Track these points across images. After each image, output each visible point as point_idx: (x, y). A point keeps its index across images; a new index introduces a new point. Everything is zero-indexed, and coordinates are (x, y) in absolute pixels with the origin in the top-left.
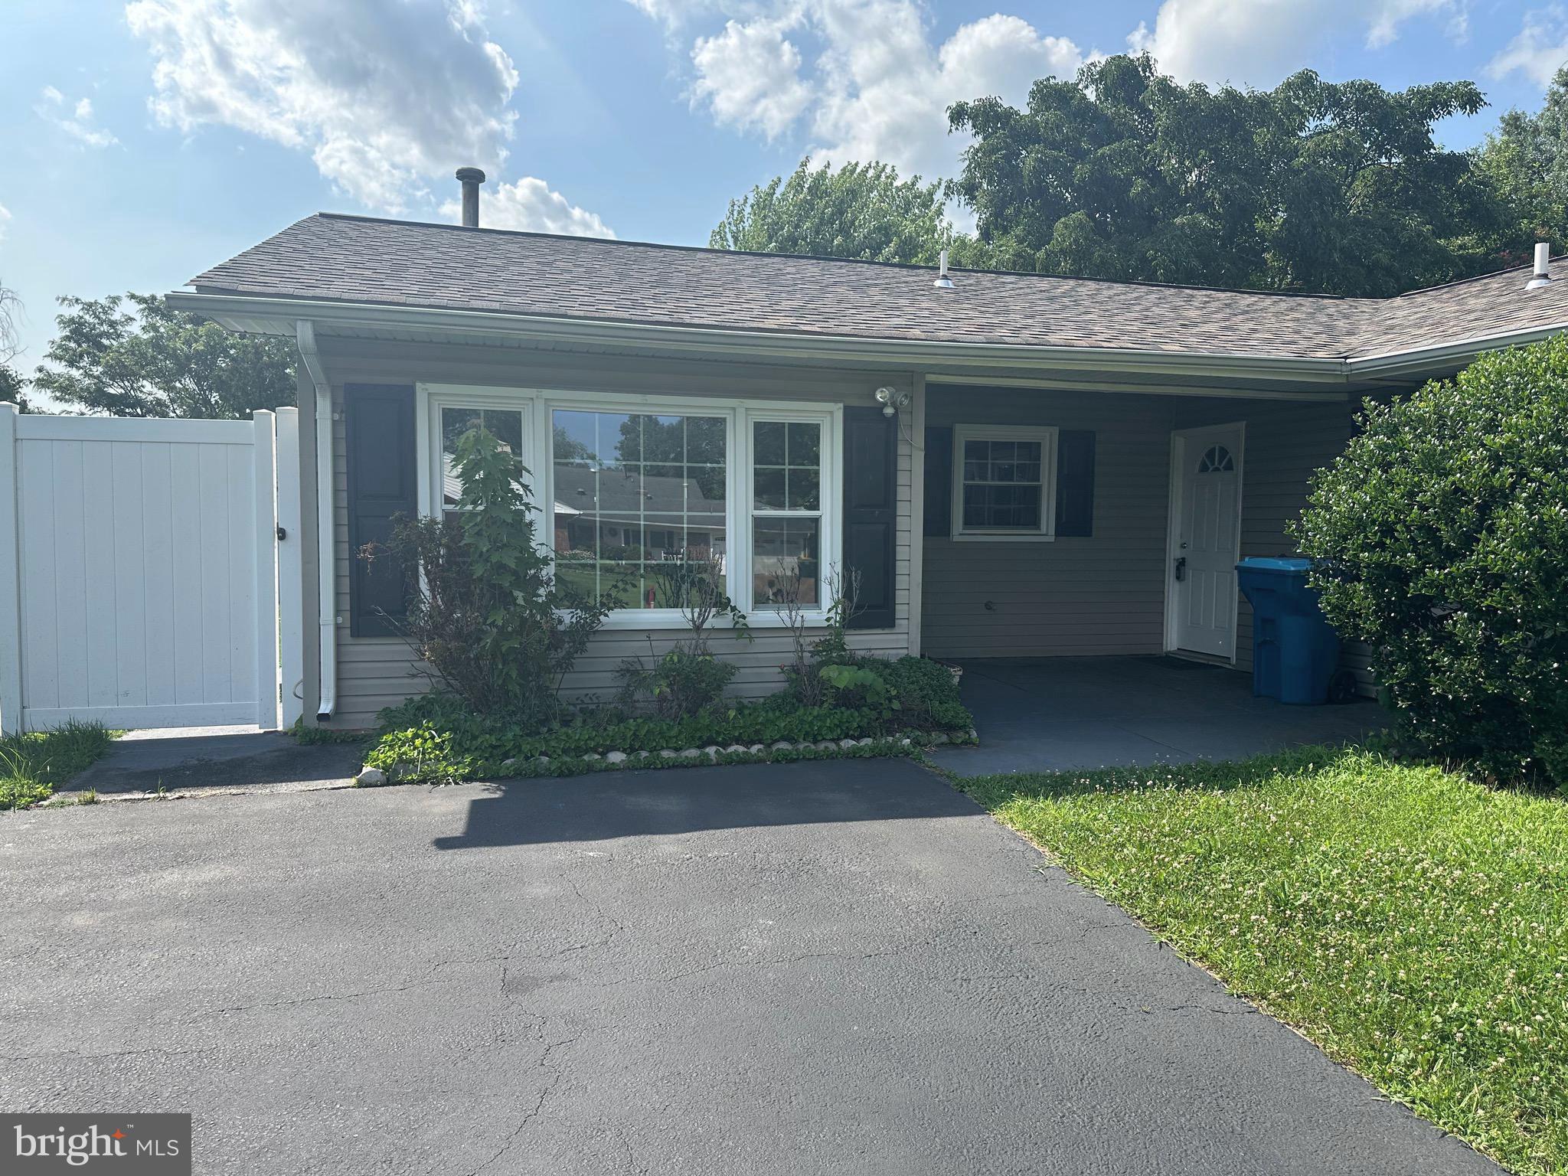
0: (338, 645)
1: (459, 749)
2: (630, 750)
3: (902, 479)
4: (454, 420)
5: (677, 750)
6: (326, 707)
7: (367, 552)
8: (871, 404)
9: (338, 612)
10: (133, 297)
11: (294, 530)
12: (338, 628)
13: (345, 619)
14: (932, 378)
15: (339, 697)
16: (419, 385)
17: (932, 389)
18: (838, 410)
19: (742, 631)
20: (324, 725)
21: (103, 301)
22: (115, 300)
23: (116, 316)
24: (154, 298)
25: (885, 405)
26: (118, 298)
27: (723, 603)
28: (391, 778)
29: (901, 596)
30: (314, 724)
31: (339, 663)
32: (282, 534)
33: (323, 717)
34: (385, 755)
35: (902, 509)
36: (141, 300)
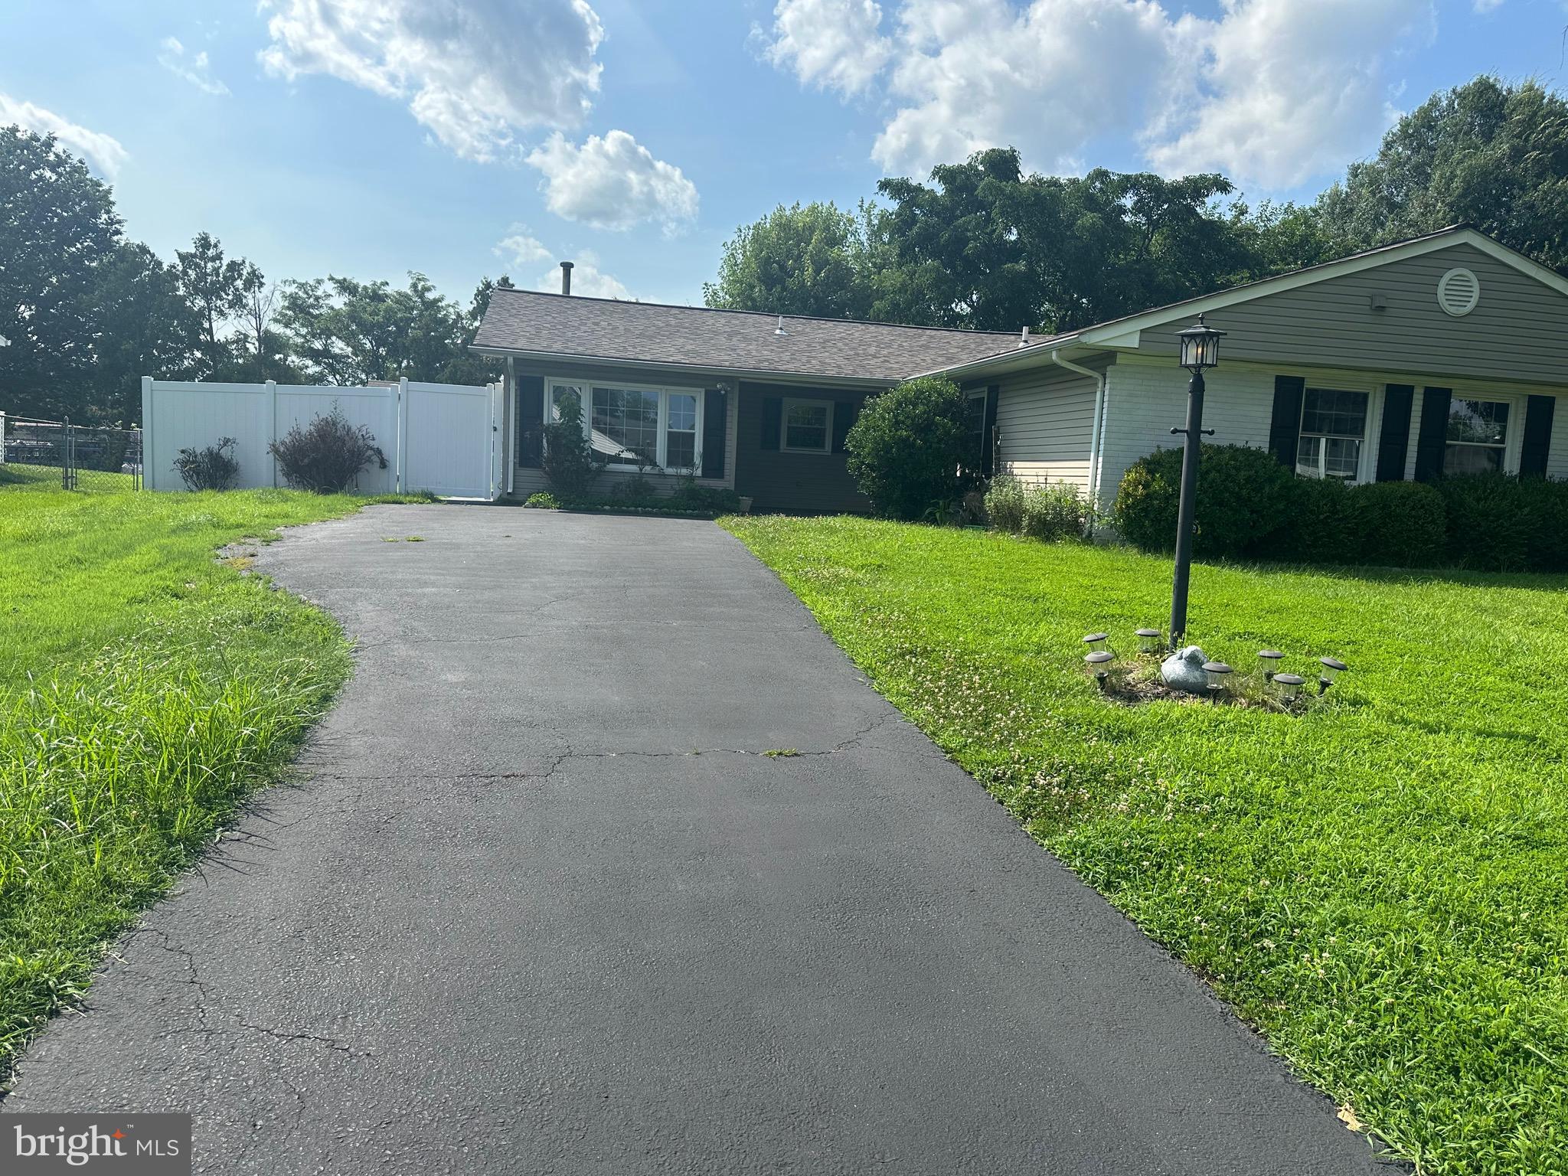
0: (514, 469)
1: (555, 500)
2: (611, 506)
3: (728, 419)
4: (558, 391)
5: (628, 507)
6: (510, 490)
7: (527, 434)
8: (714, 389)
9: (515, 458)
10: (331, 279)
11: (500, 427)
12: (515, 463)
13: (517, 460)
14: (742, 380)
15: (514, 488)
16: (545, 378)
17: (742, 383)
18: (703, 390)
19: (663, 475)
20: (509, 497)
21: (312, 283)
22: (319, 282)
23: (319, 293)
24: (345, 280)
25: (721, 390)
26: (322, 281)
27: (654, 464)
28: (534, 506)
29: (727, 466)
30: (505, 496)
31: (514, 476)
32: (495, 429)
33: (509, 493)
34: (533, 500)
35: (728, 431)
36: (337, 281)
